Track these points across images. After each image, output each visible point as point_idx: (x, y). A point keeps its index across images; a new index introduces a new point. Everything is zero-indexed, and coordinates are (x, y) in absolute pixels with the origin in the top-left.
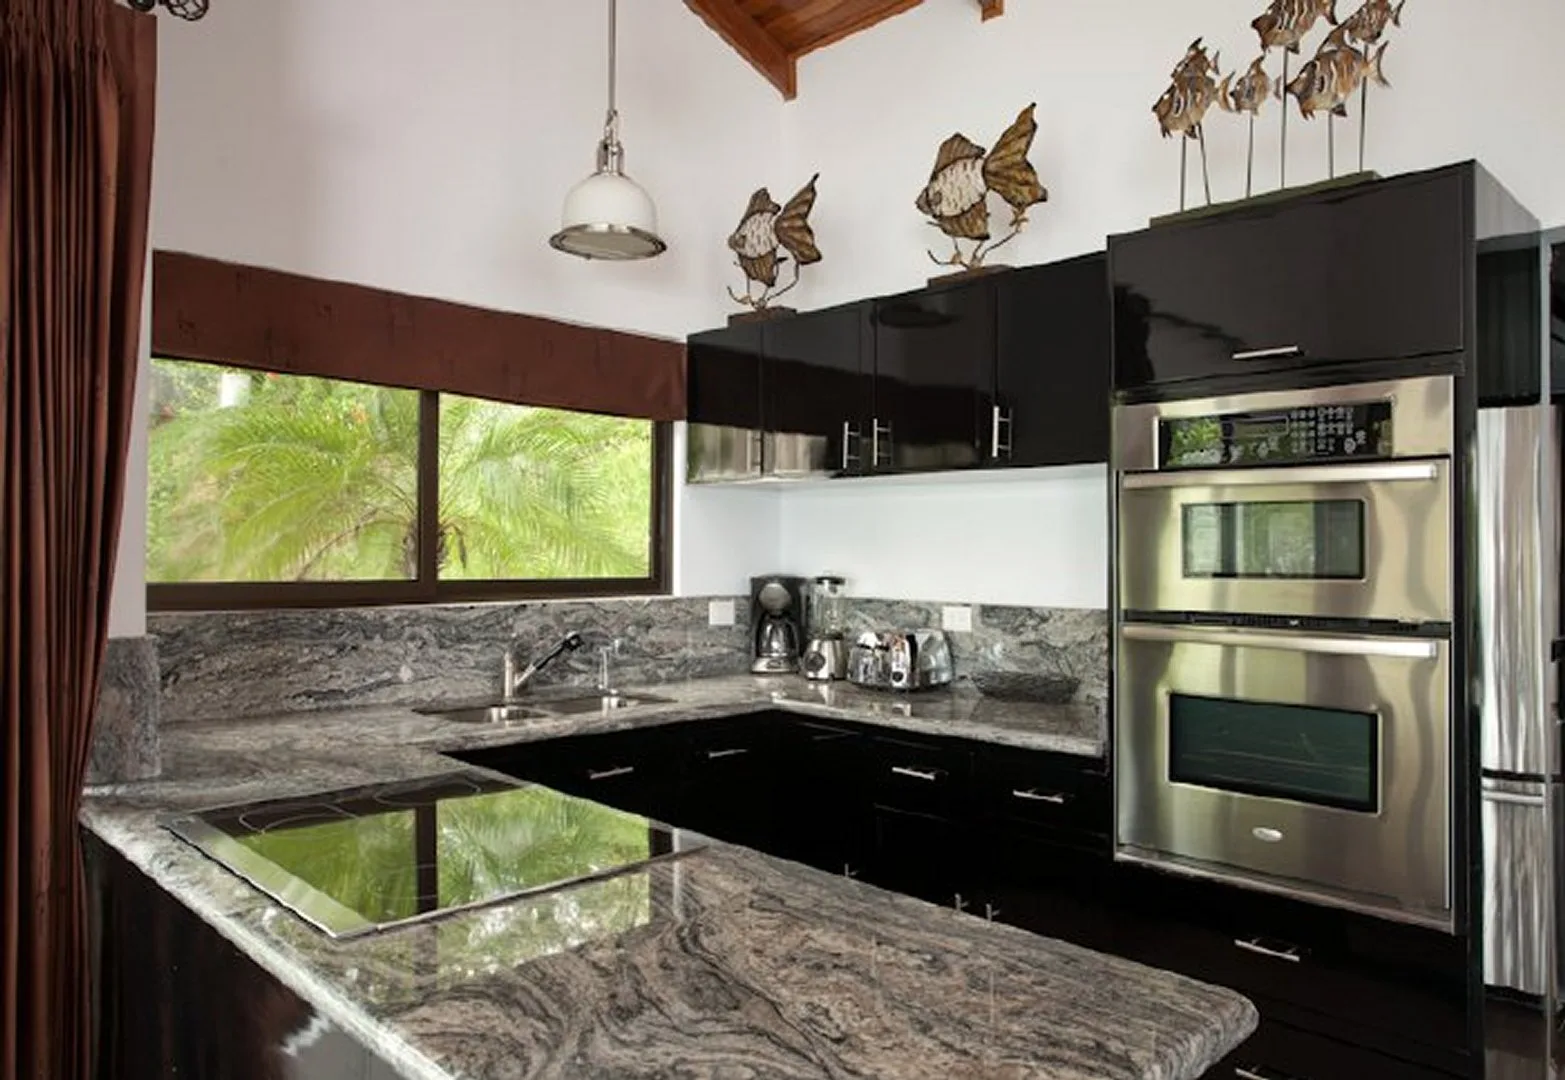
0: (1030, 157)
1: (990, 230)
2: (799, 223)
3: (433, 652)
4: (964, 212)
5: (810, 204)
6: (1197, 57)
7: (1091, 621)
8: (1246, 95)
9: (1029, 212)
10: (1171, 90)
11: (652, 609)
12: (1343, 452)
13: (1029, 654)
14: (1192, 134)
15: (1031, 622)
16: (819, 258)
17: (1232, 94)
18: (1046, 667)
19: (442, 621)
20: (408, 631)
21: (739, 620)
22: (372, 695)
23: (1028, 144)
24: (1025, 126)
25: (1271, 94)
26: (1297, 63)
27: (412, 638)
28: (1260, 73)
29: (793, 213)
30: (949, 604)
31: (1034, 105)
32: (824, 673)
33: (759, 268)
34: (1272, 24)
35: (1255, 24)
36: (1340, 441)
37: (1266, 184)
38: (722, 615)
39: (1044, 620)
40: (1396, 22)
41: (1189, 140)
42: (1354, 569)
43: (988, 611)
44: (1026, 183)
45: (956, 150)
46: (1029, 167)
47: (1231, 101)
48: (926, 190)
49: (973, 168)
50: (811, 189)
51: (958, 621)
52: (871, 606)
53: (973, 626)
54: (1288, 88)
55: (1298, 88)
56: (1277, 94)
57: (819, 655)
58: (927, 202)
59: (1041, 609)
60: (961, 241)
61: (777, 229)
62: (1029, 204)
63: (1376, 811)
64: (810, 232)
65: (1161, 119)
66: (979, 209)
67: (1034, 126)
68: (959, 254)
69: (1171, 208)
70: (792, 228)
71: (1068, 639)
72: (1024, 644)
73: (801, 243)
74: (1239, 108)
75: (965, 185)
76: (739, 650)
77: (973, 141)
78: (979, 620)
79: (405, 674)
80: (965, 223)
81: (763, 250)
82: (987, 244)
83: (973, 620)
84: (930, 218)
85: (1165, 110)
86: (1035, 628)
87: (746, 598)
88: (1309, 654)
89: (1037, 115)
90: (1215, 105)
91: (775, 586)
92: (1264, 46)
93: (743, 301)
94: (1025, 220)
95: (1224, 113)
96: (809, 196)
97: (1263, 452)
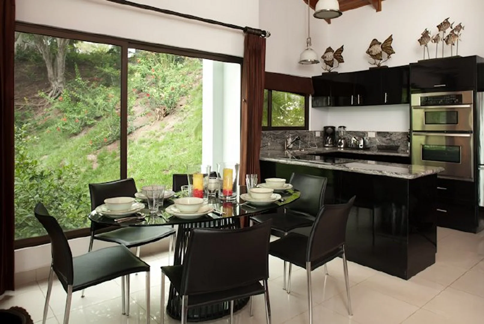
0: (392, 45)
1: (382, 58)
2: (339, 55)
3: (273, 140)
4: (377, 54)
5: (342, 51)
6: (427, 32)
7: (402, 134)
8: (436, 40)
9: (391, 55)
10: (422, 37)
11: (306, 133)
12: (454, 103)
13: (388, 142)
14: (426, 46)
15: (388, 135)
16: (343, 62)
17: (433, 39)
18: (392, 144)
19: (274, 134)
20: (269, 136)
21: (321, 136)
22: (264, 148)
23: (391, 43)
24: (390, 39)
25: (440, 40)
26: (446, 35)
27: (270, 137)
28: (439, 36)
29: (338, 53)
30: (370, 132)
31: (392, 35)
32: (342, 146)
33: (330, 63)
34: (441, 27)
35: (438, 26)
36: (453, 101)
37: (440, 56)
38: (318, 134)
39: (391, 134)
40: (463, 29)
41: (425, 47)
42: (456, 122)
43: (379, 133)
44: (390, 50)
45: (375, 42)
46: (391, 47)
47: (433, 41)
48: (368, 50)
49: (379, 46)
50: (342, 47)
51: (372, 135)
52: (351, 132)
53: (375, 136)
54: (444, 40)
55: (446, 40)
56: (442, 40)
57: (341, 142)
58: (368, 52)
59: (391, 132)
60: (376, 60)
61: (334, 55)
62: (391, 54)
63: (459, 162)
64: (342, 57)
65: (420, 43)
66: (380, 54)
67: (392, 39)
68: (376, 63)
69: (422, 59)
70: (338, 56)
71: (397, 138)
72: (387, 140)
73: (340, 59)
74: (435, 42)
75: (377, 49)
76: (321, 142)
77: (379, 41)
78: (377, 135)
79: (269, 144)
80: (377, 57)
81: (330, 60)
82: (382, 61)
83: (375, 135)
84: (369, 56)
85: (421, 41)
86: (389, 136)
87: (323, 131)
88: (446, 137)
89: (393, 37)
90: (430, 42)
91: (330, 128)
92: (440, 30)
93: (325, 70)
94: (390, 57)
95: (432, 43)
96: (342, 49)
97: (440, 102)
